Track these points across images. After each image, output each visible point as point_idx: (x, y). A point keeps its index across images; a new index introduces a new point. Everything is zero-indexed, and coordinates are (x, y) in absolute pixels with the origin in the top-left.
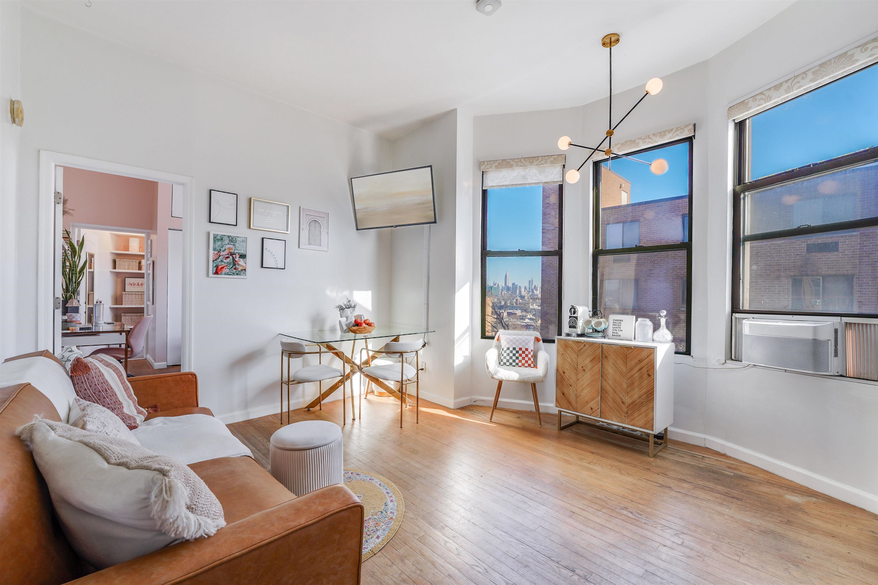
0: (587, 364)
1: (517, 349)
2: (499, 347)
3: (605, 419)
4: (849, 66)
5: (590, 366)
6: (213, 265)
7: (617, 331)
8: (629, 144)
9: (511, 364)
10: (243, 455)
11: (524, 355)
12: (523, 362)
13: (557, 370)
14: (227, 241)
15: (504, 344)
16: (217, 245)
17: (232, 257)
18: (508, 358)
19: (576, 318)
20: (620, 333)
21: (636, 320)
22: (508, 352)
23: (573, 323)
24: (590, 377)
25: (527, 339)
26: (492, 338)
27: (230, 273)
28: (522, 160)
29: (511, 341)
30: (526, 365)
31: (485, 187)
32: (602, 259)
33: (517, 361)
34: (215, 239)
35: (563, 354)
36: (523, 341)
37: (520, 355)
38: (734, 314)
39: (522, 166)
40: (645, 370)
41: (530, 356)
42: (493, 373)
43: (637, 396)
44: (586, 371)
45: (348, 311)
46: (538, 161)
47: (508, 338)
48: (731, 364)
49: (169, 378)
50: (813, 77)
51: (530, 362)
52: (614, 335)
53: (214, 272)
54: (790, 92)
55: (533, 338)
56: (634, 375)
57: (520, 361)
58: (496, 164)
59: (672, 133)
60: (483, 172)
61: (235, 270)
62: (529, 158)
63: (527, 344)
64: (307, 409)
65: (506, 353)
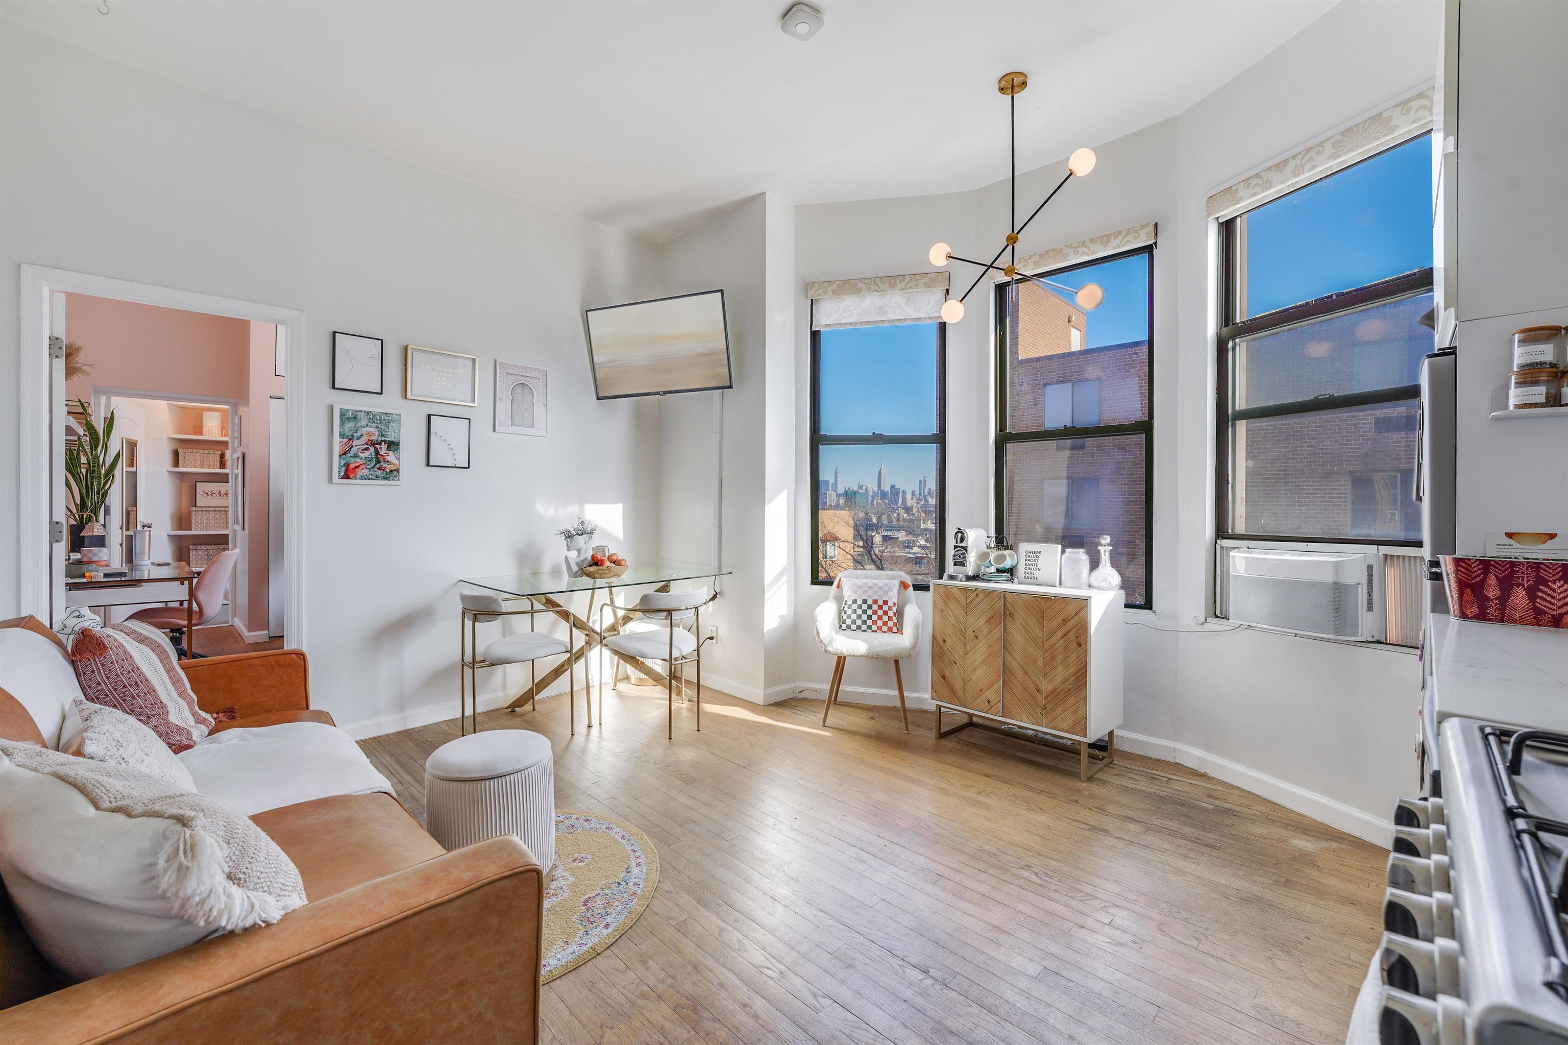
0: (981, 627)
1: (870, 602)
2: (839, 599)
3: (1010, 718)
4: (1384, 136)
5: (985, 630)
6: (340, 463)
7: (1032, 571)
8: (1052, 256)
9: (859, 627)
10: (376, 790)
11: (880, 613)
12: (880, 623)
13: (933, 637)
14: (364, 422)
15: (848, 594)
16: (346, 428)
17: (375, 448)
18: (854, 617)
19: (965, 548)
20: (1036, 573)
21: (1063, 552)
22: (854, 606)
23: (960, 557)
24: (985, 649)
25: (886, 585)
26: (830, 583)
27: (371, 477)
28: (878, 280)
29: (860, 587)
30: (885, 628)
31: (816, 326)
32: (1010, 448)
33: (869, 622)
34: (343, 418)
35: (942, 610)
36: (881, 588)
37: (875, 612)
38: (1219, 541)
39: (877, 291)
40: (1072, 636)
41: (890, 613)
42: (826, 644)
43: (1060, 679)
44: (980, 638)
45: (581, 540)
46: (904, 284)
47: (855, 584)
48: (1214, 624)
49: (256, 660)
50: (1334, 151)
51: (890, 624)
52: (1028, 578)
53: (342, 474)
54: (1299, 175)
55: (896, 583)
56: (1055, 644)
57: (875, 623)
58: (834, 287)
59: (1120, 238)
60: (812, 300)
61: (379, 471)
62: (889, 278)
63: (886, 593)
64: (510, 710)
65: (851, 608)
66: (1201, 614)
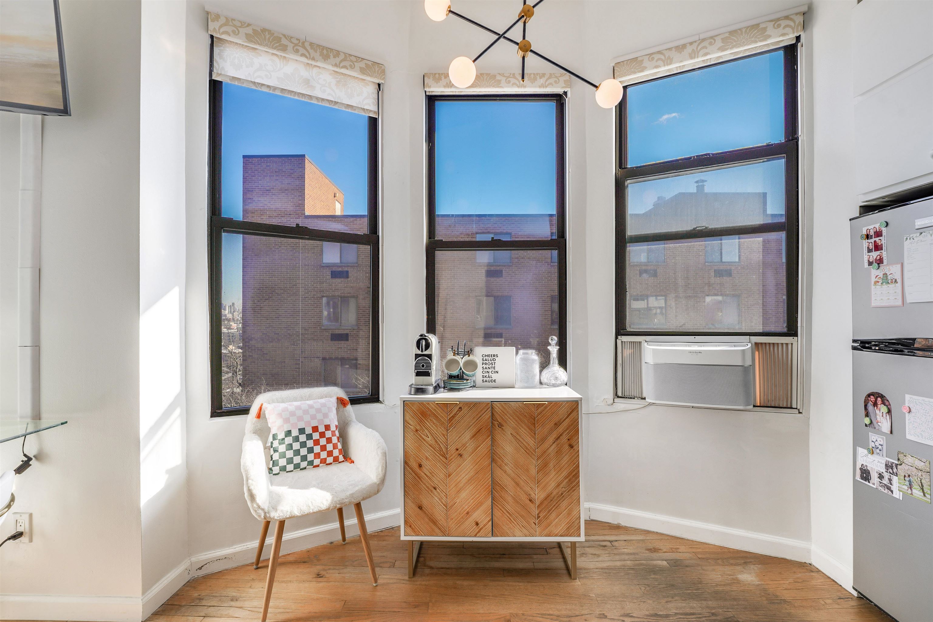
0: (466, 443)
1: (309, 431)
2: (263, 432)
3: (502, 536)
4: (761, 41)
5: (471, 446)
7: (490, 374)
8: (486, 79)
9: (297, 467)
11: (323, 441)
12: (324, 455)
13: (406, 463)
15: (276, 425)
18: (289, 454)
20: (494, 376)
21: (517, 353)
22: (289, 440)
23: (423, 366)
24: (472, 467)
25: (323, 406)
26: (243, 412)
29: (293, 414)
30: (331, 462)
31: (218, 74)
32: (440, 255)
33: (310, 457)
35: (417, 431)
36: (317, 411)
37: (317, 442)
38: (619, 337)
39: (307, 57)
40: (564, 438)
41: (334, 440)
43: (553, 484)
44: (465, 456)
46: (339, 59)
47: (283, 410)
48: (622, 404)
50: (723, 44)
51: (336, 453)
52: (486, 381)
54: (694, 58)
56: (548, 449)
57: (317, 456)
58: (249, 31)
59: (545, 79)
60: (212, 37)
62: (321, 48)
63: (324, 416)
65: (284, 443)
66: (610, 395)
